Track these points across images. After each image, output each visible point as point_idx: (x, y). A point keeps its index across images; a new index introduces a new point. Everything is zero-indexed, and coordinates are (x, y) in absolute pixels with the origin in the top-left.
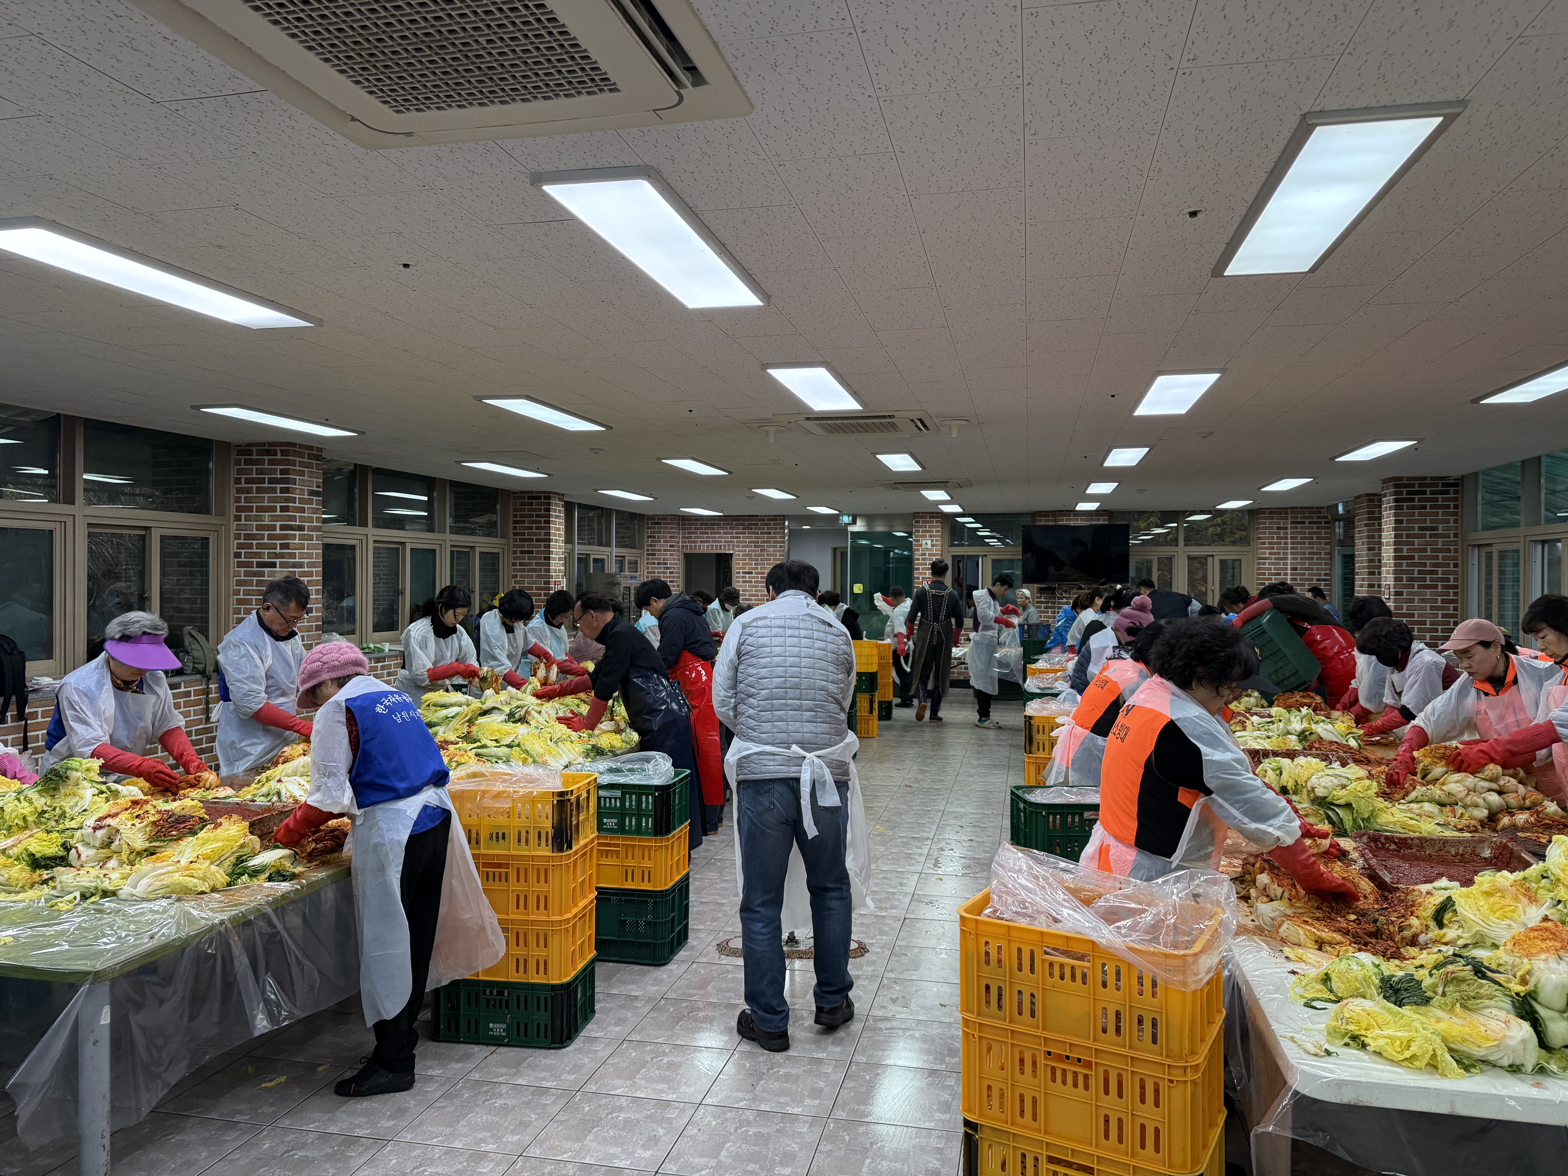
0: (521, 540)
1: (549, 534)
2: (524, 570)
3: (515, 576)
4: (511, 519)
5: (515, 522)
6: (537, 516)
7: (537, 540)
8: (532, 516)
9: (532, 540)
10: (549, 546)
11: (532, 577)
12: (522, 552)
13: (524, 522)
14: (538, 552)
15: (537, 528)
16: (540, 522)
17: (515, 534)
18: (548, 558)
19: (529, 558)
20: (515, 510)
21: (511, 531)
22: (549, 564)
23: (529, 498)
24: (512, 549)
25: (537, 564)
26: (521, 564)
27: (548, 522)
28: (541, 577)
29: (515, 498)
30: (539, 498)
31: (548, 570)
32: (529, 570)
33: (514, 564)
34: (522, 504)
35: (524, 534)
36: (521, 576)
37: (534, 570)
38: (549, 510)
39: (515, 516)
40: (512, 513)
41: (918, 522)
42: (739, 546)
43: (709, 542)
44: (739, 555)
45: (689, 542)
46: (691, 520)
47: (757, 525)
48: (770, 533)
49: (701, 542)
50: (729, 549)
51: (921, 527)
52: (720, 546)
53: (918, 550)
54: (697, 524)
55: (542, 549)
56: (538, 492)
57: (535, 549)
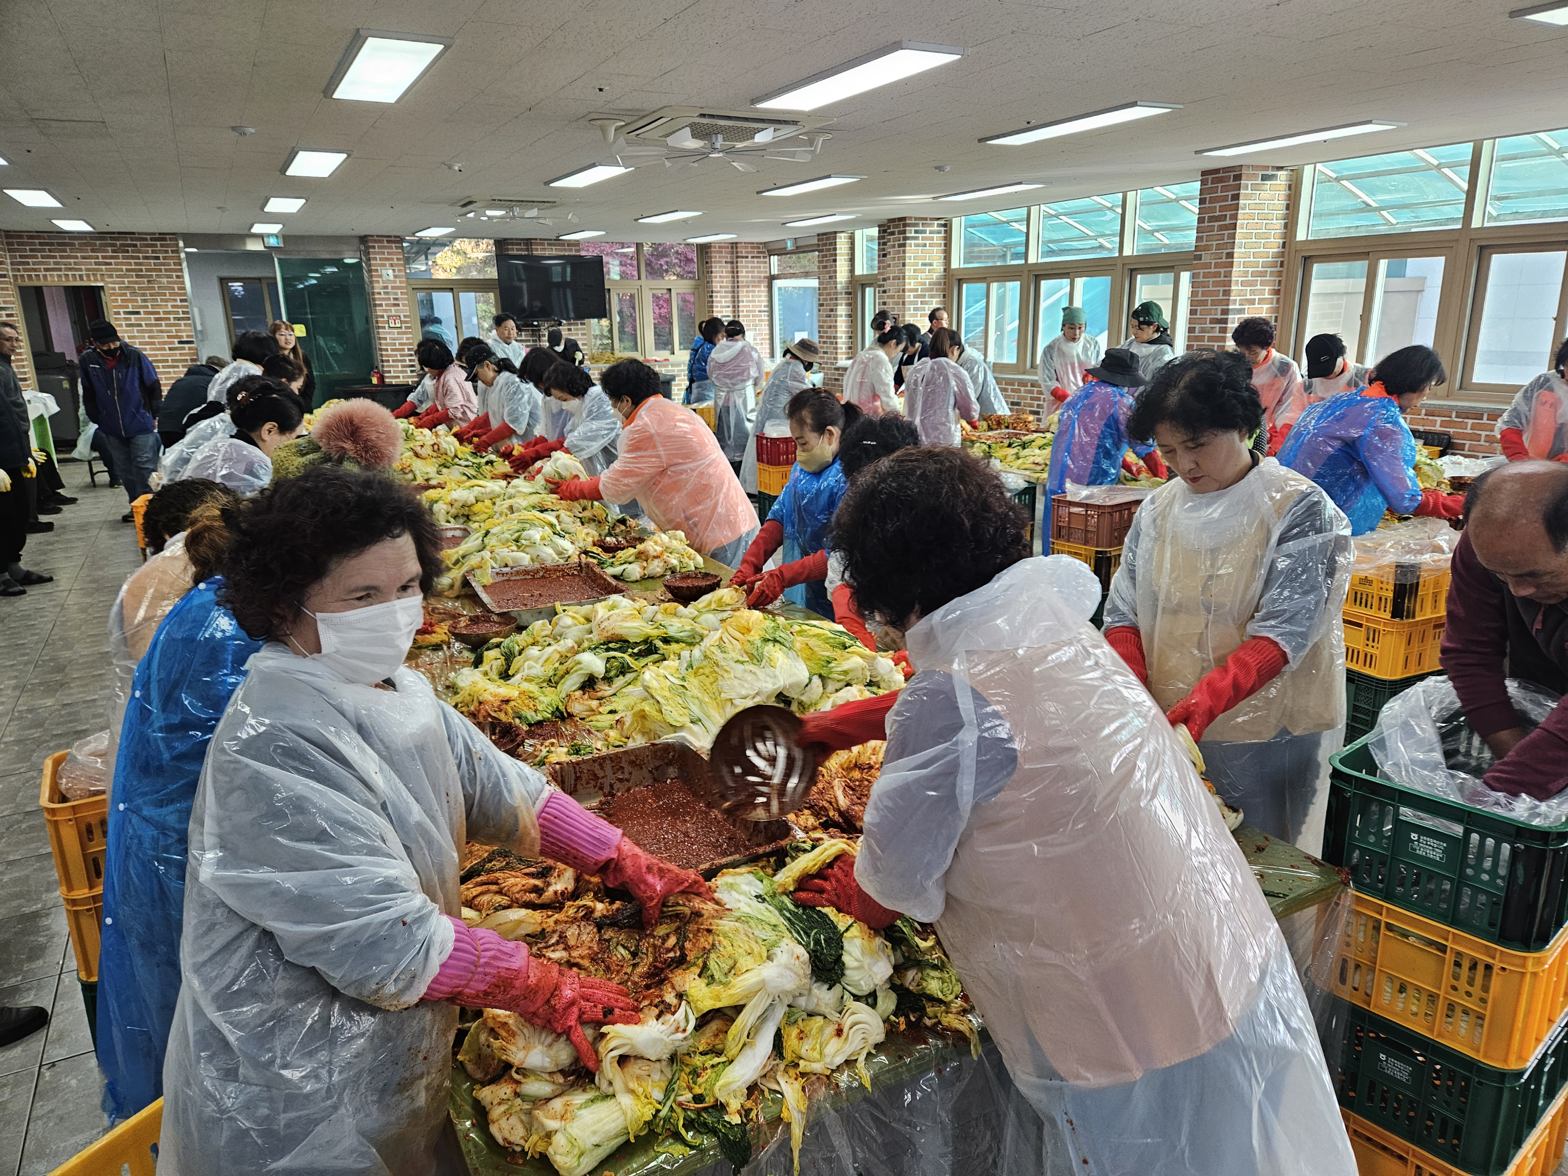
41: (374, 247)
42: (111, 276)
43: (60, 270)
44: (114, 289)
45: (25, 270)
46: (21, 237)
47: (135, 246)
48: (158, 258)
49: (46, 270)
50: (96, 280)
51: (378, 253)
52: (81, 276)
53: (378, 282)
54: (34, 244)
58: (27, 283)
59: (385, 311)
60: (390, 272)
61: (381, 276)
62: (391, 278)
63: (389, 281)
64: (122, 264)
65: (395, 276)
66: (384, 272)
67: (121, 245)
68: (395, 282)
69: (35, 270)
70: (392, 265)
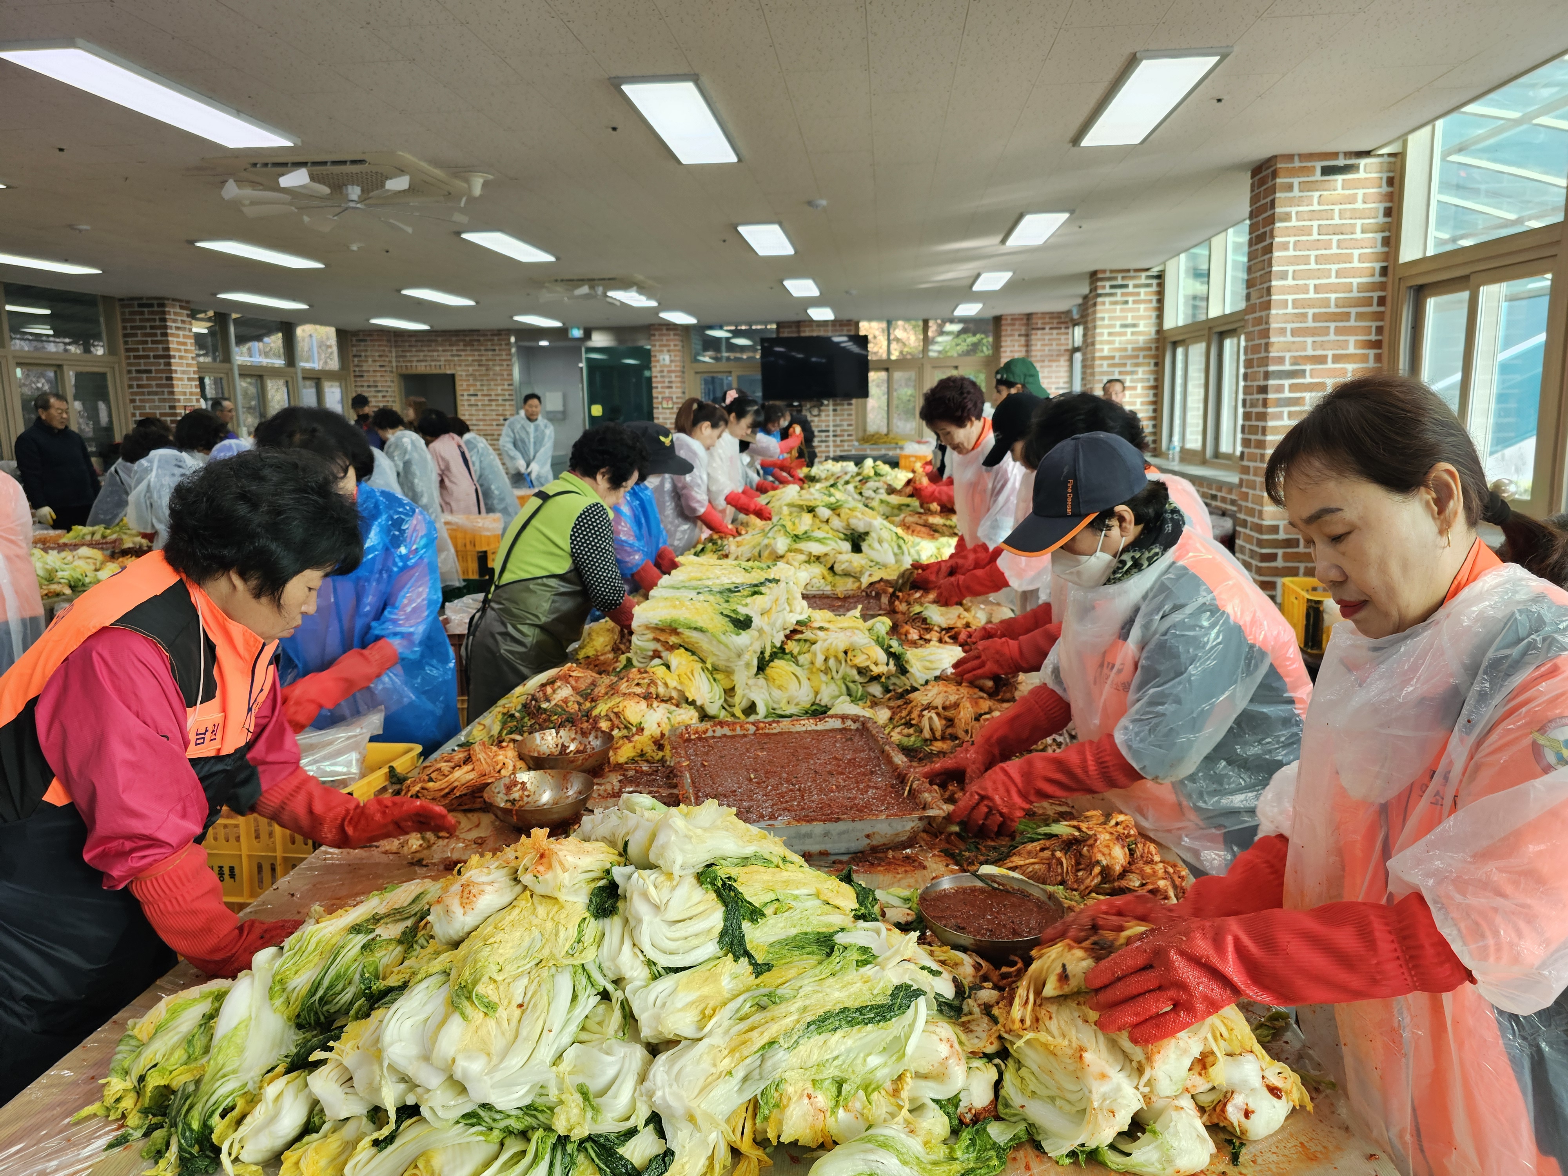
0: (136, 357)
1: (168, 349)
2: (143, 393)
3: (133, 401)
4: (120, 333)
5: (125, 336)
6: (152, 327)
7: (155, 357)
8: (145, 328)
9: (148, 357)
10: (169, 364)
11: (153, 401)
12: (138, 371)
13: (135, 335)
14: (157, 371)
15: (153, 342)
16: (155, 335)
17: (127, 350)
18: (170, 379)
19: (148, 379)
20: (124, 320)
21: (122, 347)
22: (172, 386)
23: (140, 305)
25: (158, 386)
26: (139, 386)
27: (166, 335)
28: (164, 400)
29: (123, 306)
30: (151, 305)
31: (172, 393)
32: (149, 393)
34: (133, 313)
35: (137, 350)
36: (141, 401)
37: (156, 393)
38: (164, 320)
39: (125, 328)
40: (120, 325)
41: (655, 336)
42: (461, 366)
43: (426, 361)
44: (464, 376)
45: (404, 361)
47: (479, 341)
48: (495, 350)
49: (418, 361)
50: (452, 369)
51: (658, 341)
52: (440, 365)
53: (656, 367)
54: (411, 340)
55: (162, 367)
56: (148, 298)
57: (153, 368)
58: (404, 371)
59: (660, 393)
60: (667, 358)
61: (658, 361)
62: (667, 362)
63: (665, 366)
64: (469, 356)
65: (671, 361)
66: (661, 358)
67: (471, 341)
68: (670, 366)
69: (411, 361)
70: (669, 351)
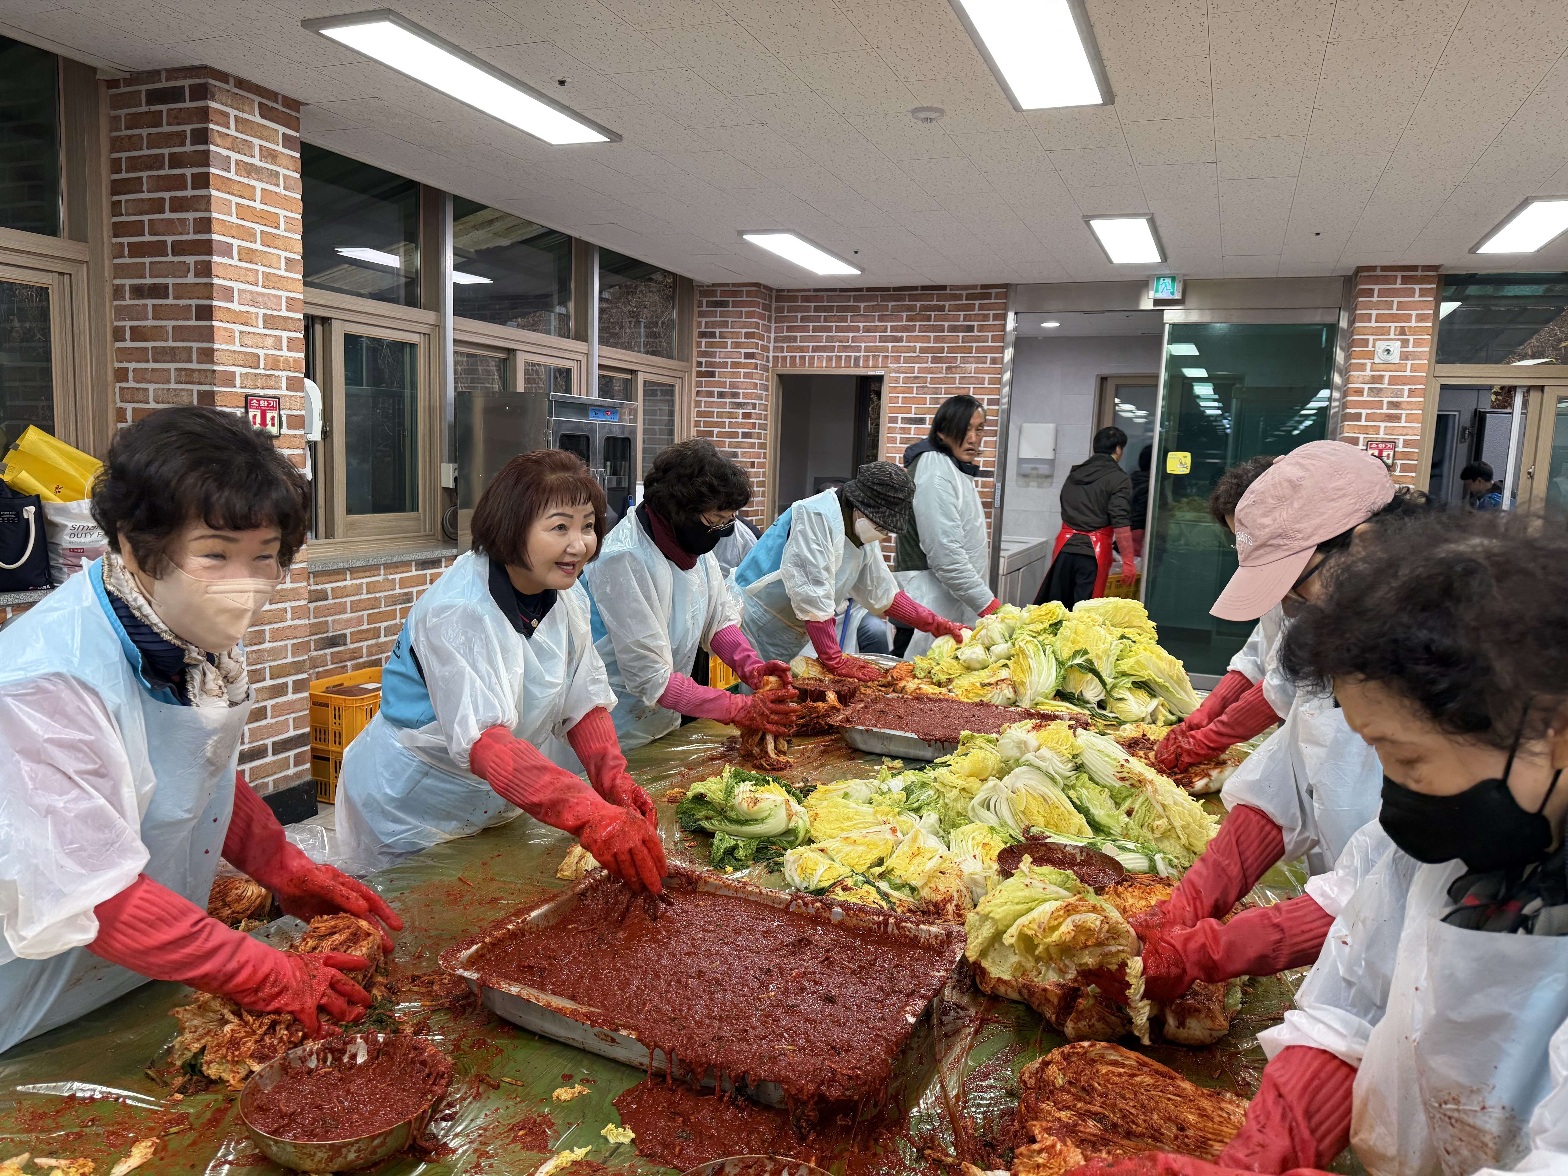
0: (134, 250)
1: (205, 225)
2: (141, 355)
3: (121, 375)
4: (106, 177)
5: (118, 187)
7: (178, 248)
8: (159, 162)
9: (158, 249)
10: (206, 270)
12: (138, 292)
13: (138, 185)
16: (182, 183)
17: (119, 230)
18: (206, 313)
19: (157, 313)
20: (117, 144)
21: (107, 220)
22: (208, 334)
23: (156, 97)
24: (111, 282)
25: (181, 333)
26: (138, 334)
29: (117, 102)
30: (176, 95)
31: (208, 355)
32: (161, 355)
33: (118, 334)
34: (135, 121)
35: (139, 228)
36: (141, 377)
37: (170, 354)
38: (202, 136)
39: (116, 166)
41: (1370, 293)
42: (897, 360)
43: (832, 349)
44: (897, 380)
45: (790, 349)
46: (794, 299)
47: (941, 309)
48: (970, 329)
49: (816, 349)
50: (875, 366)
51: (1376, 306)
52: (857, 359)
53: (1362, 368)
54: (807, 309)
55: (191, 279)
56: (175, 72)
57: (170, 281)
58: (788, 370)
60: (1396, 347)
61: (1371, 355)
62: (1395, 358)
63: (1388, 366)
64: (917, 339)
65: (1405, 356)
67: (925, 308)
68: (1401, 368)
70: (1402, 331)
